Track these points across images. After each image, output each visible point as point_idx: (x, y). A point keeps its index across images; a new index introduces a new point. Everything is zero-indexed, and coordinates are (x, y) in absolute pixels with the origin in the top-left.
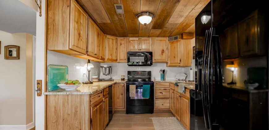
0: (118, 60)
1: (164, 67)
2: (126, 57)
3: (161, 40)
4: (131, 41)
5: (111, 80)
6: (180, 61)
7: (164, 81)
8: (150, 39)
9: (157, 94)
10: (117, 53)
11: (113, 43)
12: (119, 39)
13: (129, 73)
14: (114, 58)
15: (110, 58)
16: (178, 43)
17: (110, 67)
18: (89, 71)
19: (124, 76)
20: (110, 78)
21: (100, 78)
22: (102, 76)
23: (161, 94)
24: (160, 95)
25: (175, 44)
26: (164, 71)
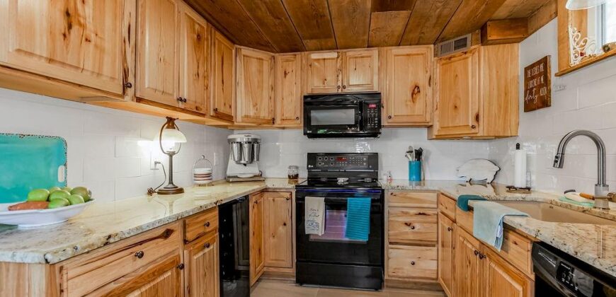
0: (278, 121)
1: (419, 139)
2: (299, 113)
3: (408, 55)
4: (316, 64)
5: (258, 178)
6: (477, 118)
7: (418, 188)
8: (375, 52)
9: (394, 226)
10: (273, 100)
11: (261, 72)
12: (280, 57)
13: (312, 158)
14: (264, 114)
15: (252, 113)
16: (470, 59)
17: (256, 141)
18: (171, 155)
19: (297, 168)
20: (257, 172)
21: (229, 173)
22: (234, 169)
23: (408, 229)
24: (407, 233)
25: (457, 65)
26: (419, 154)
